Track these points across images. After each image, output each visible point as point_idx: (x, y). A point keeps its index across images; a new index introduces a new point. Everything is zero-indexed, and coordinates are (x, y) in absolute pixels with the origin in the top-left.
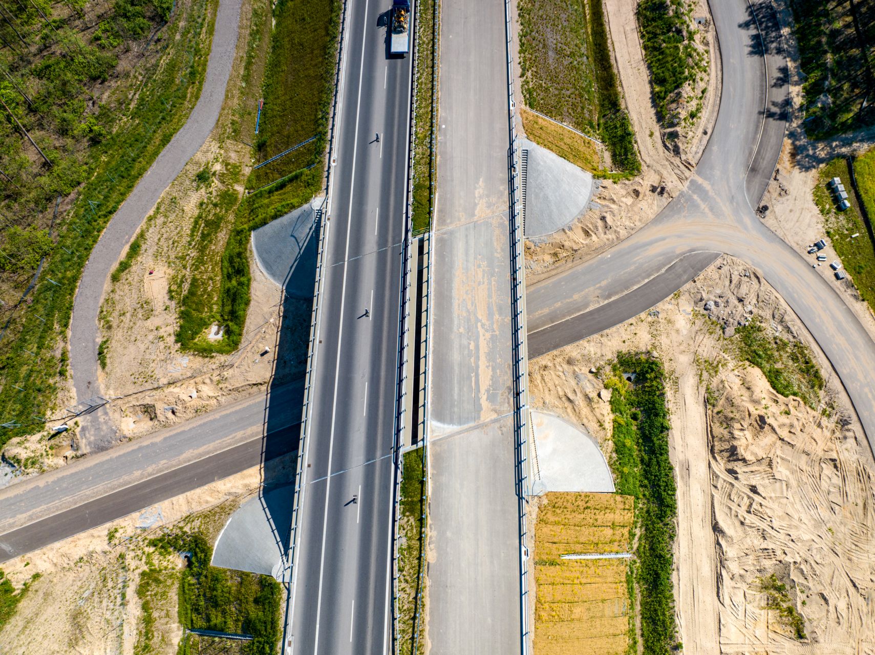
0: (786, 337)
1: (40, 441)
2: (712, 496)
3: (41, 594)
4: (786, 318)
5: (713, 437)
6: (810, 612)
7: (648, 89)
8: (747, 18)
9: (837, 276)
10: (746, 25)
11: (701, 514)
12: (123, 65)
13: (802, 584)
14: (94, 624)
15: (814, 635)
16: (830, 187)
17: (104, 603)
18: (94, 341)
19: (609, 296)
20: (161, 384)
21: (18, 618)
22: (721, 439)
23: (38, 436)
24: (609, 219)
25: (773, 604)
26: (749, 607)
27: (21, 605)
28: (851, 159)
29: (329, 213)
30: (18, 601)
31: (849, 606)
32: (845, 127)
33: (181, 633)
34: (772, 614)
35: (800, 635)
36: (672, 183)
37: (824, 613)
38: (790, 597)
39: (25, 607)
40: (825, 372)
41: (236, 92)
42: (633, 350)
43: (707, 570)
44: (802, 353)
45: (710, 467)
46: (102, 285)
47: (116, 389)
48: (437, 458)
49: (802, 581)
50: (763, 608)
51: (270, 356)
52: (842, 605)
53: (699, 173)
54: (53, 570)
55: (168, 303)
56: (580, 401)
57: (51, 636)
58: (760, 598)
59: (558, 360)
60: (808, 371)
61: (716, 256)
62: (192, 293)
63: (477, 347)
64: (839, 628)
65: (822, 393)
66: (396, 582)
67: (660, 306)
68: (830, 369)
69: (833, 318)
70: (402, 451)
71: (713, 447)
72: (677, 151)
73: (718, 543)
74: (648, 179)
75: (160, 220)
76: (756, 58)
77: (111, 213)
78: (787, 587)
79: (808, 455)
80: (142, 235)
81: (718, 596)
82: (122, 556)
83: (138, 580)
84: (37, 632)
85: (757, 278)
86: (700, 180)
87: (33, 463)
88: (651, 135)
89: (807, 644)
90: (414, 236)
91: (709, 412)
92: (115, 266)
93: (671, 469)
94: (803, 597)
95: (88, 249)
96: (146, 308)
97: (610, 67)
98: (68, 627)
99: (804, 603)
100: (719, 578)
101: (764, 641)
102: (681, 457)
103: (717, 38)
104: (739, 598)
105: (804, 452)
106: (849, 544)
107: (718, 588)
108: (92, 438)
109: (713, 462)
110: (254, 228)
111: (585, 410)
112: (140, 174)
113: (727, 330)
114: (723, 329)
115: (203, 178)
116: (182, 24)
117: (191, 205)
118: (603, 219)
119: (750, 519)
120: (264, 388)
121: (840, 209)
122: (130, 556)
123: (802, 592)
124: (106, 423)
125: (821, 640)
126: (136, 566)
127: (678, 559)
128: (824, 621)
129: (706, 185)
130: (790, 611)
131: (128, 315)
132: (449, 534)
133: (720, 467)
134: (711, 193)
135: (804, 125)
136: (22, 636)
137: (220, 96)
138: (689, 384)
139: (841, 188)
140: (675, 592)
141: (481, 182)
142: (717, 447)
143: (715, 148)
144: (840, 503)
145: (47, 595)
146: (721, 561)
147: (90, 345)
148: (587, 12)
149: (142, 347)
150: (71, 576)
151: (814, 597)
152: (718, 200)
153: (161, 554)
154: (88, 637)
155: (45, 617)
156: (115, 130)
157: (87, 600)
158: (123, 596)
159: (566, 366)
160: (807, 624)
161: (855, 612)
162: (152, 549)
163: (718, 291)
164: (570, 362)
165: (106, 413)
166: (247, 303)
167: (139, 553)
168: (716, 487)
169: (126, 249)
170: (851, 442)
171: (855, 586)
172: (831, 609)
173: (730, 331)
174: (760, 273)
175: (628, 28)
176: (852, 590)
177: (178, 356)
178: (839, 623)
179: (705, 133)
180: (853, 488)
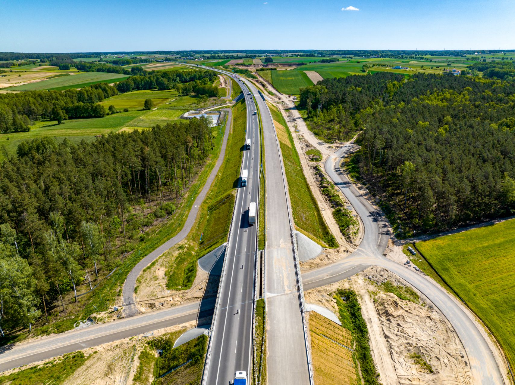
0: (401, 286)
1: (105, 314)
2: (382, 327)
3: (96, 358)
4: (400, 280)
5: (378, 310)
6: (434, 363)
7: (339, 229)
8: (369, 214)
9: (416, 270)
10: (370, 216)
11: (379, 333)
12: (155, 223)
13: (427, 354)
14: (118, 367)
15: (437, 371)
16: (409, 250)
17: (124, 361)
18: (133, 286)
19: (332, 275)
20: (159, 297)
21: (84, 366)
22: (381, 310)
23: (105, 312)
24: (329, 256)
25: (417, 363)
26: (407, 364)
27: (86, 362)
28: (414, 244)
29: (229, 246)
30: (86, 360)
31: (449, 361)
32: (409, 237)
33: (153, 379)
34: (418, 366)
35: (432, 372)
36: (350, 249)
37: (439, 364)
38: (423, 359)
39: (88, 363)
40: (419, 294)
41: (195, 230)
42: (343, 289)
43: (385, 350)
44: (409, 290)
45: (379, 319)
46: (139, 272)
47: (140, 299)
48: (270, 302)
49: (427, 353)
50: (413, 364)
51: (203, 290)
52: (446, 361)
53: (360, 247)
54: (103, 350)
55: (164, 277)
56: (324, 301)
57: (97, 372)
58: (411, 361)
59: (314, 291)
60: (412, 294)
61: (370, 266)
62: (173, 275)
63: (283, 276)
64: (447, 368)
65: (420, 300)
66: (254, 335)
67: (351, 277)
68: (421, 293)
69: (418, 279)
70: (256, 300)
71: (379, 313)
72: (351, 242)
73: (388, 341)
74: (342, 249)
75: (164, 257)
76: (375, 223)
77: (145, 255)
78: (421, 356)
79: (419, 316)
80: (157, 261)
81: (392, 359)
82: (134, 346)
83: (140, 354)
84: (91, 371)
85: (387, 270)
86: (360, 249)
87: (101, 320)
88: (341, 239)
89: (435, 374)
90: (259, 250)
91: (376, 304)
92: (145, 268)
93: (364, 320)
94: (429, 358)
95: (135, 264)
96: (156, 278)
97: (325, 225)
98: (106, 369)
99: (430, 361)
100: (391, 353)
101: (417, 375)
102: (367, 317)
103: (361, 219)
104: (401, 360)
105: (417, 315)
106: (444, 342)
107: (391, 356)
108: (128, 312)
109: (380, 318)
110: (199, 259)
111: (326, 304)
112: (158, 247)
113: (378, 284)
114: (377, 284)
115: (181, 248)
116: (177, 215)
117: (176, 254)
118: (327, 256)
119: (399, 334)
120: (199, 300)
121: (413, 254)
122: (137, 346)
123: (428, 357)
124: (134, 308)
125: (440, 372)
126: (140, 350)
127: (372, 347)
128: (440, 366)
129: (363, 250)
130: (425, 364)
131: (148, 280)
132: (275, 322)
133: (384, 319)
134: (365, 251)
135: (395, 236)
136: (85, 372)
137: (189, 230)
138: (366, 297)
139: (411, 249)
140: (373, 358)
141: (282, 240)
142: (381, 312)
143: (365, 242)
144: (436, 330)
145: (98, 359)
146: (391, 347)
147: (132, 287)
148: (316, 214)
149: (152, 288)
150: (110, 353)
151: (433, 358)
152: (368, 253)
153: (150, 348)
154: (114, 372)
155: (96, 366)
156: (149, 238)
157: (116, 360)
158: (132, 359)
159: (318, 293)
160: (433, 367)
161: (453, 363)
162: (147, 345)
163: (373, 274)
164: (319, 292)
165: (135, 306)
166: (195, 277)
167: (142, 345)
168: (383, 325)
169: (150, 264)
170: (435, 313)
171: (450, 355)
172: (442, 362)
173: (379, 284)
174: (387, 269)
175: (330, 217)
176: (449, 356)
177: (167, 290)
178: (446, 366)
179: (361, 238)
180: (439, 325)
